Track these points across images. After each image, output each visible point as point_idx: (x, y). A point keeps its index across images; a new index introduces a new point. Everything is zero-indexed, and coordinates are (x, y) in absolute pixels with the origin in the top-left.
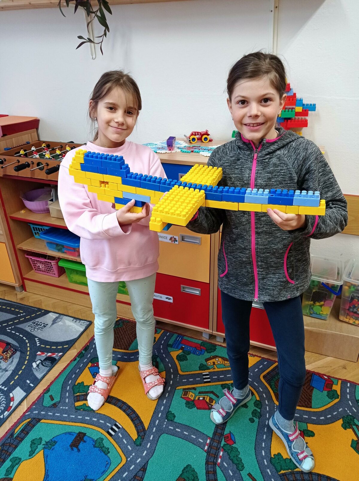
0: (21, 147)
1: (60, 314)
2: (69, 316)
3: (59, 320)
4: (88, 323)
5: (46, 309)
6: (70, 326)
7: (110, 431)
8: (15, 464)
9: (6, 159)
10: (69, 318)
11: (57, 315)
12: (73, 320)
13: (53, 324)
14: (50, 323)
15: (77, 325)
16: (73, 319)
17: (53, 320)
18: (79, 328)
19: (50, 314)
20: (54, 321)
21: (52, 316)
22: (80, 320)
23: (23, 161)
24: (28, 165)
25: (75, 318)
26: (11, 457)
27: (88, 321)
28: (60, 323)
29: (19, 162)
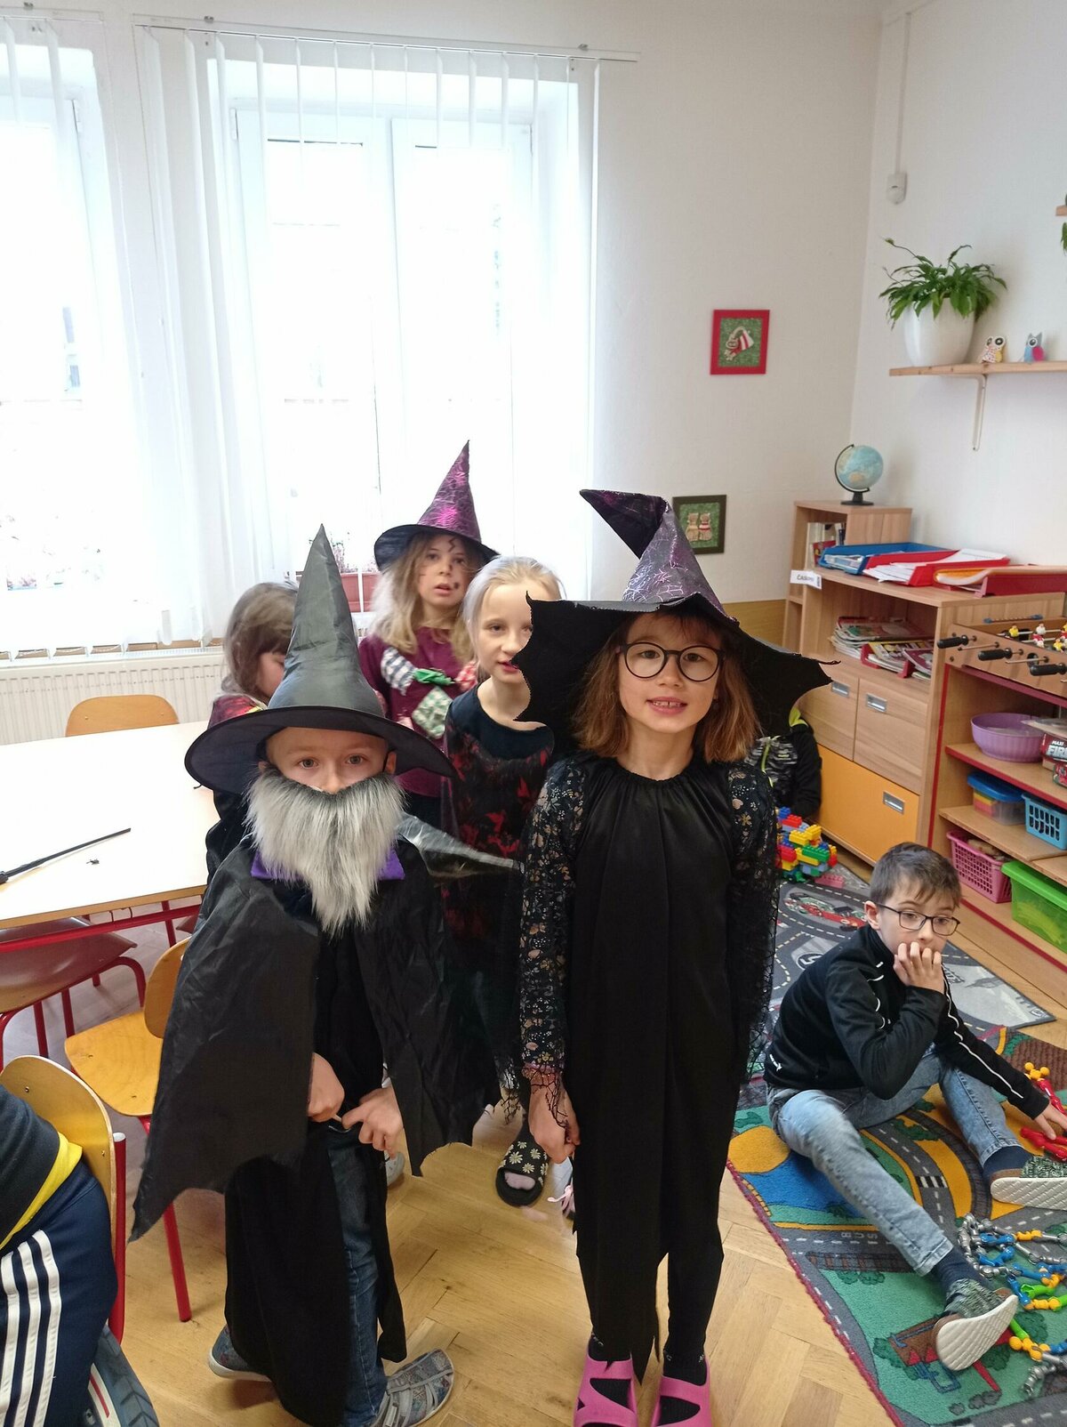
0: (1013, 622)
1: (997, 977)
2: (1013, 988)
3: (990, 984)
4: (1047, 1016)
5: (973, 957)
6: (1007, 1004)
7: (923, 1179)
8: (751, 1120)
9: (978, 638)
10: (1012, 991)
11: (992, 976)
12: (1017, 998)
13: (974, 985)
14: (971, 981)
15: (1022, 1009)
16: (1018, 996)
17: (978, 978)
18: (1024, 1015)
19: (979, 969)
20: (980, 983)
21: (981, 973)
22: (1034, 1004)
23: (1005, 644)
24: (1009, 655)
25: (1024, 996)
26: (751, 1110)
27: (1048, 1014)
28: (990, 991)
29: (998, 646)
